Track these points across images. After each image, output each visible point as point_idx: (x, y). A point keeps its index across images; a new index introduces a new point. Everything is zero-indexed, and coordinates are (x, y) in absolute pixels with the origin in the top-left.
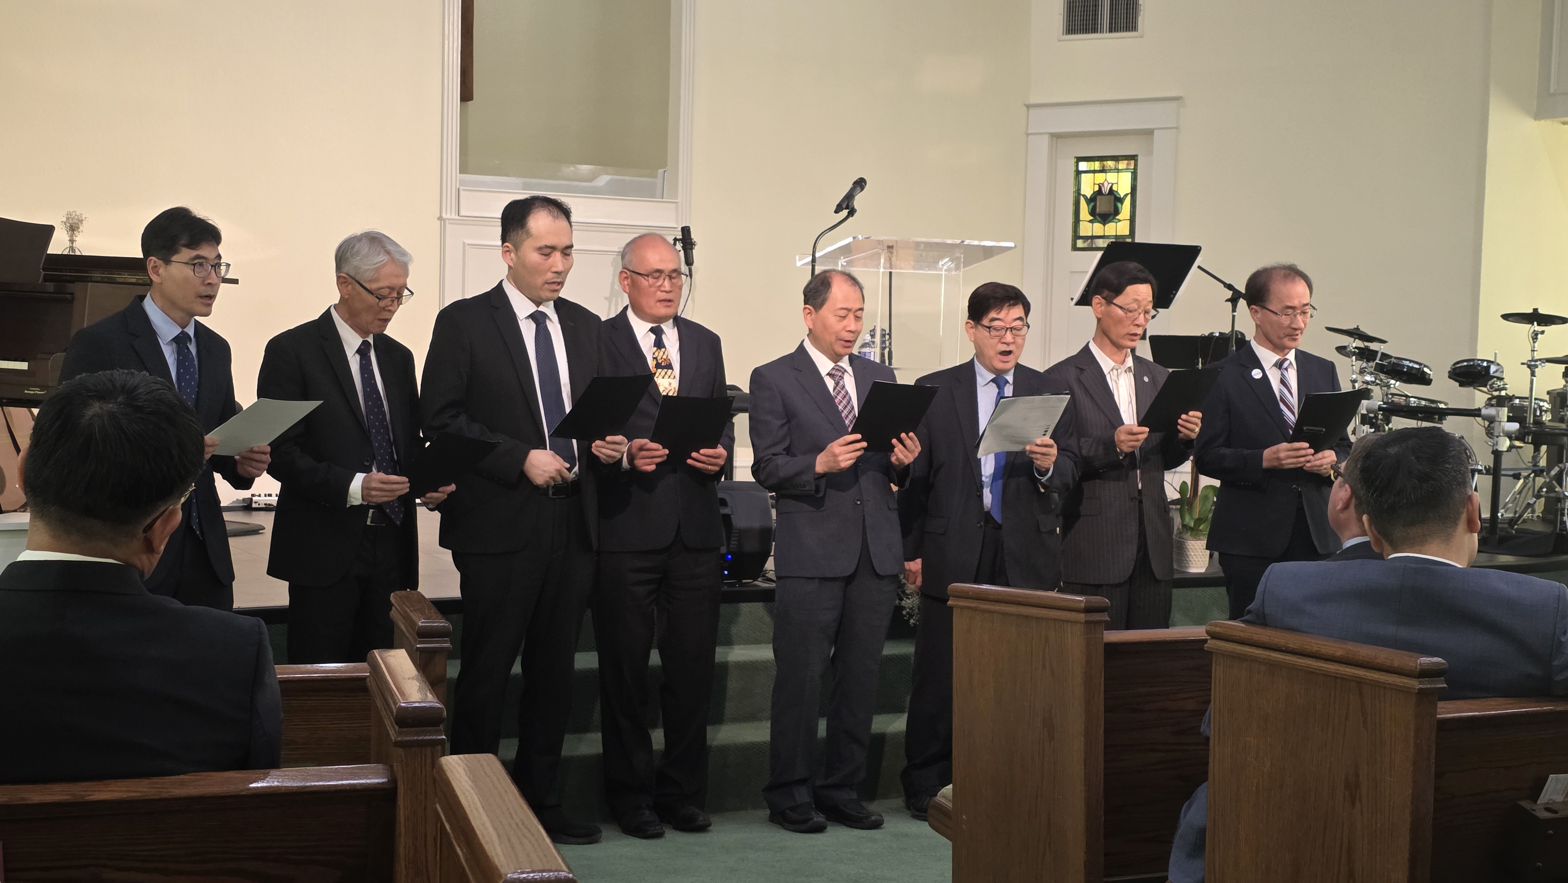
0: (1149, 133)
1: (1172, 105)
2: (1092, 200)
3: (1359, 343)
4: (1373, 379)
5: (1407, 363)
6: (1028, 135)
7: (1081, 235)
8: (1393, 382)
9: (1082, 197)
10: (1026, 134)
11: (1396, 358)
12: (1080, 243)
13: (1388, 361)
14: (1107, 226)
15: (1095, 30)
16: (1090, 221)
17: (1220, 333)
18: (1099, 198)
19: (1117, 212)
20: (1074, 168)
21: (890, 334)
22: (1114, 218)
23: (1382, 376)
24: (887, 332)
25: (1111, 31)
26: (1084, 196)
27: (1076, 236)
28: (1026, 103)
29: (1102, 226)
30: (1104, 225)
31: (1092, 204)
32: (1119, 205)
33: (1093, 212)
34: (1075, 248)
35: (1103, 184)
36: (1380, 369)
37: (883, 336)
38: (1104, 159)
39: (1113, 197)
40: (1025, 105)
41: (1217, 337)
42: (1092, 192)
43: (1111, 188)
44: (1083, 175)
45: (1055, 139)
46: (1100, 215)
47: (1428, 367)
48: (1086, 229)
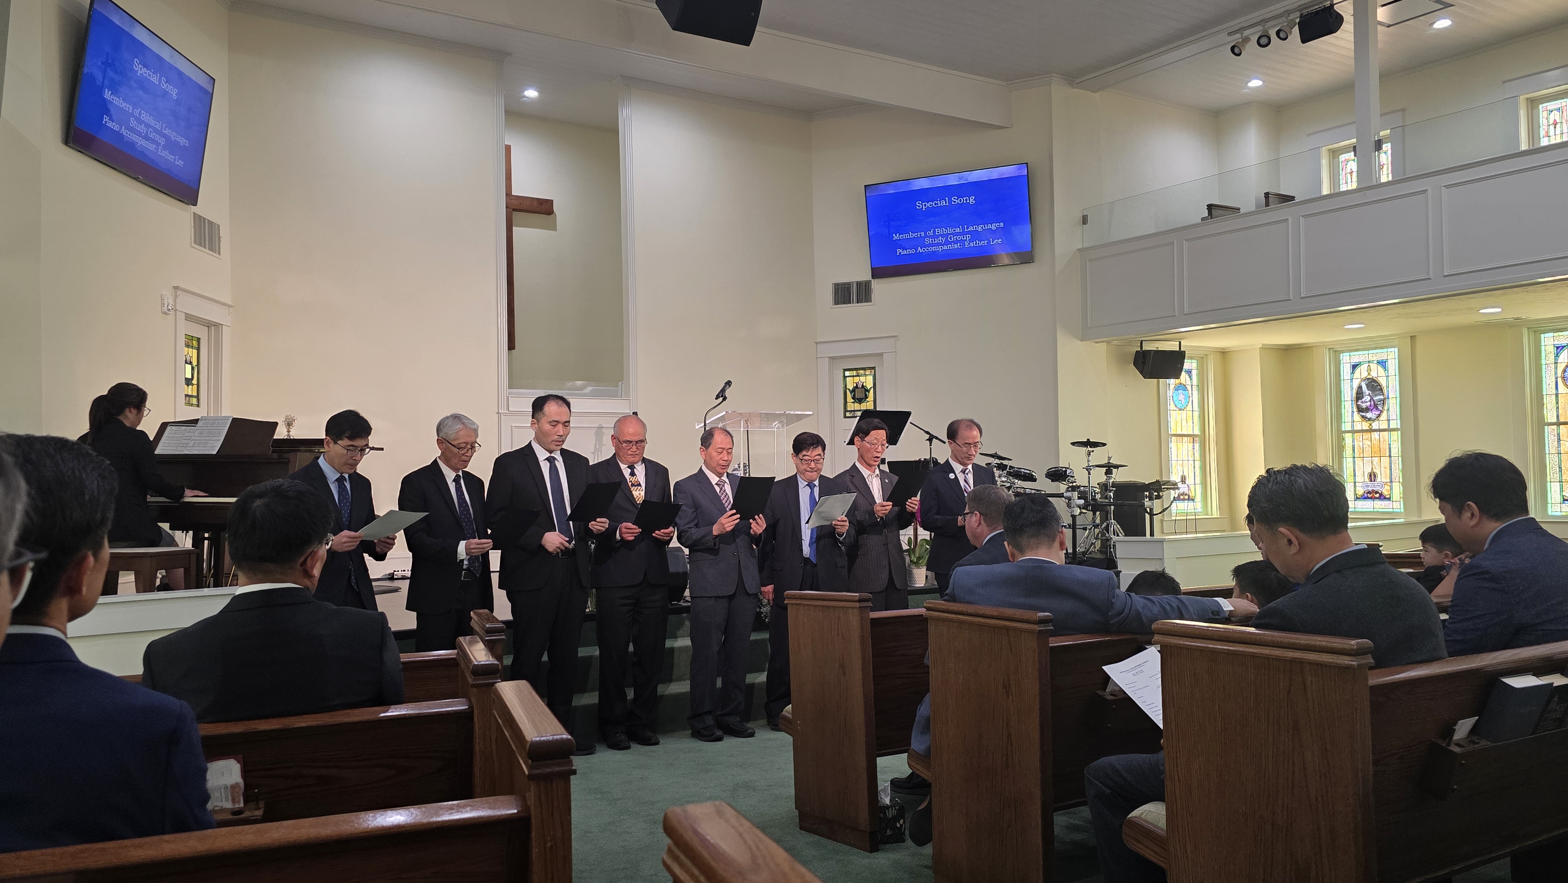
0: (881, 355)
1: (892, 340)
2: (853, 391)
3: (998, 461)
4: (1006, 480)
5: (1023, 470)
6: (817, 358)
7: (848, 410)
8: (1017, 481)
9: (848, 390)
11: (1017, 468)
12: (848, 414)
13: (1013, 469)
14: (861, 405)
15: (849, 303)
16: (852, 402)
17: (924, 459)
18: (856, 390)
19: (866, 397)
20: (843, 375)
21: (749, 466)
22: (865, 400)
23: (1011, 478)
24: (747, 464)
25: (858, 303)
26: (848, 389)
27: (846, 411)
28: (816, 341)
29: (859, 405)
30: (860, 404)
31: (853, 393)
32: (867, 393)
33: (854, 398)
34: (845, 417)
35: (858, 383)
36: (1009, 474)
37: (745, 467)
38: (858, 369)
39: (864, 389)
40: (815, 343)
41: (923, 461)
42: (853, 387)
43: (863, 384)
44: (847, 378)
45: (832, 360)
46: (857, 399)
47: (1034, 472)
48: (851, 406)
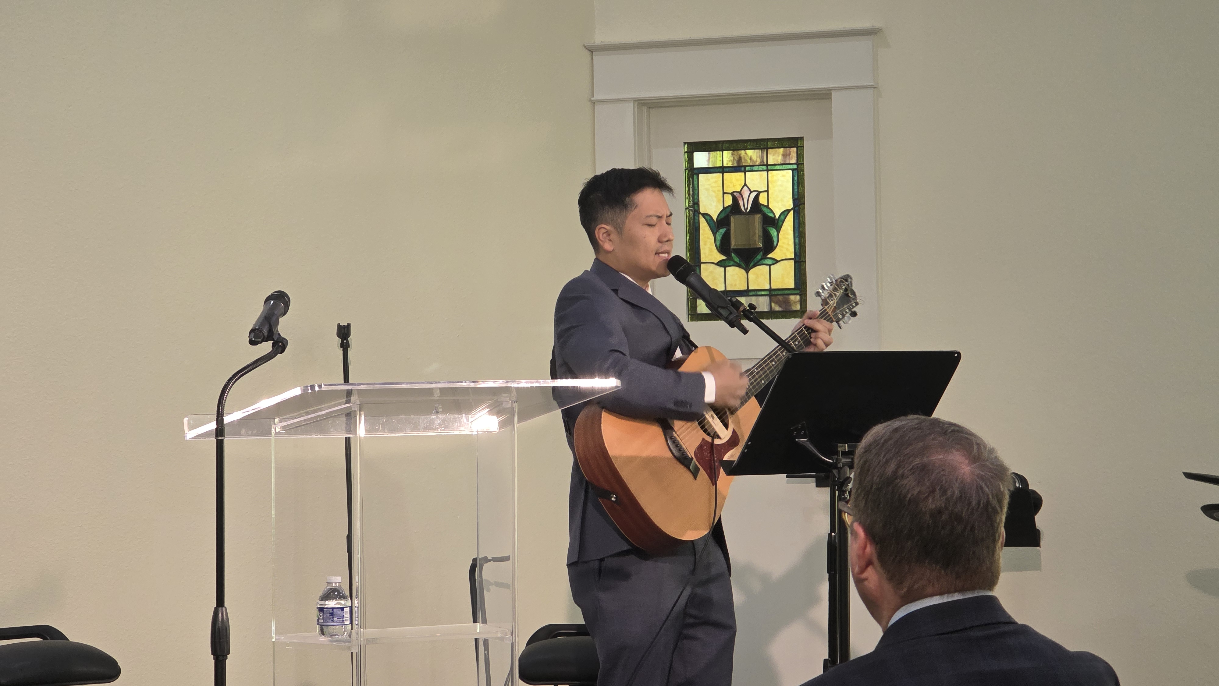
0: (822, 96)
1: (863, 45)
2: (721, 224)
6: (594, 103)
10: (590, 100)
18: (734, 219)
28: (588, 44)
29: (743, 271)
30: (747, 270)
38: (741, 145)
39: (760, 217)
40: (585, 46)
44: (702, 177)
45: (645, 109)
48: (712, 276)
